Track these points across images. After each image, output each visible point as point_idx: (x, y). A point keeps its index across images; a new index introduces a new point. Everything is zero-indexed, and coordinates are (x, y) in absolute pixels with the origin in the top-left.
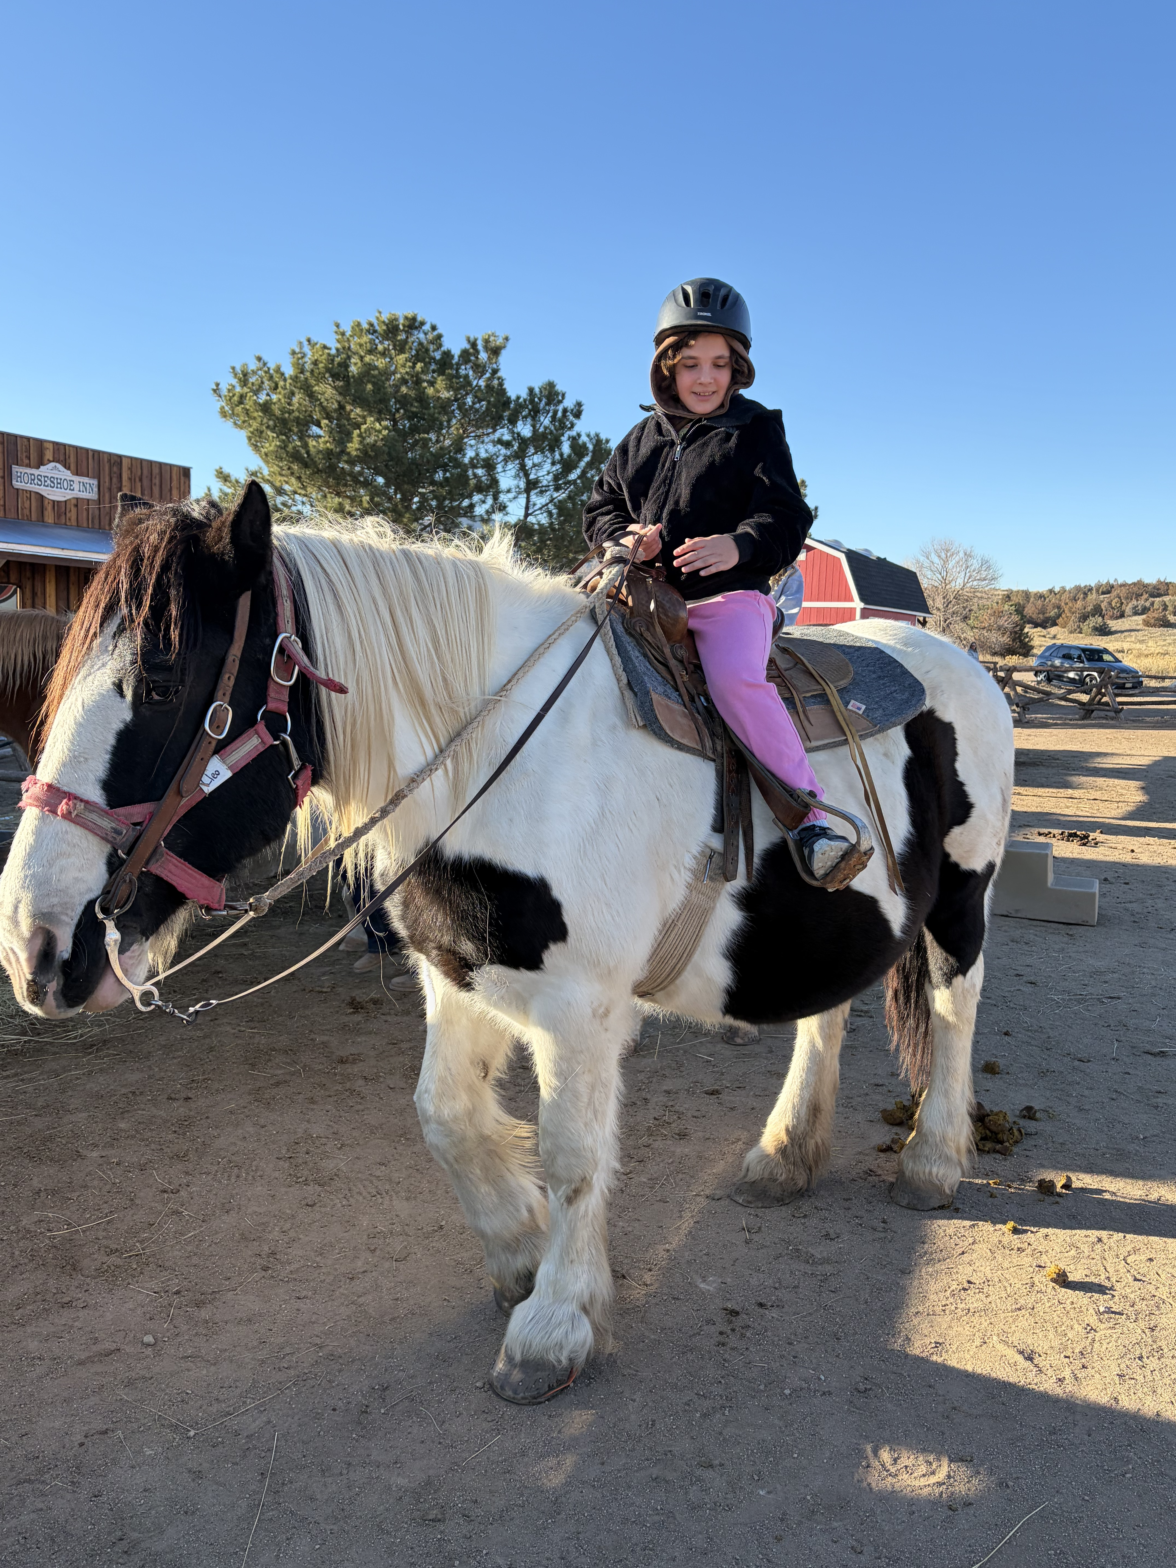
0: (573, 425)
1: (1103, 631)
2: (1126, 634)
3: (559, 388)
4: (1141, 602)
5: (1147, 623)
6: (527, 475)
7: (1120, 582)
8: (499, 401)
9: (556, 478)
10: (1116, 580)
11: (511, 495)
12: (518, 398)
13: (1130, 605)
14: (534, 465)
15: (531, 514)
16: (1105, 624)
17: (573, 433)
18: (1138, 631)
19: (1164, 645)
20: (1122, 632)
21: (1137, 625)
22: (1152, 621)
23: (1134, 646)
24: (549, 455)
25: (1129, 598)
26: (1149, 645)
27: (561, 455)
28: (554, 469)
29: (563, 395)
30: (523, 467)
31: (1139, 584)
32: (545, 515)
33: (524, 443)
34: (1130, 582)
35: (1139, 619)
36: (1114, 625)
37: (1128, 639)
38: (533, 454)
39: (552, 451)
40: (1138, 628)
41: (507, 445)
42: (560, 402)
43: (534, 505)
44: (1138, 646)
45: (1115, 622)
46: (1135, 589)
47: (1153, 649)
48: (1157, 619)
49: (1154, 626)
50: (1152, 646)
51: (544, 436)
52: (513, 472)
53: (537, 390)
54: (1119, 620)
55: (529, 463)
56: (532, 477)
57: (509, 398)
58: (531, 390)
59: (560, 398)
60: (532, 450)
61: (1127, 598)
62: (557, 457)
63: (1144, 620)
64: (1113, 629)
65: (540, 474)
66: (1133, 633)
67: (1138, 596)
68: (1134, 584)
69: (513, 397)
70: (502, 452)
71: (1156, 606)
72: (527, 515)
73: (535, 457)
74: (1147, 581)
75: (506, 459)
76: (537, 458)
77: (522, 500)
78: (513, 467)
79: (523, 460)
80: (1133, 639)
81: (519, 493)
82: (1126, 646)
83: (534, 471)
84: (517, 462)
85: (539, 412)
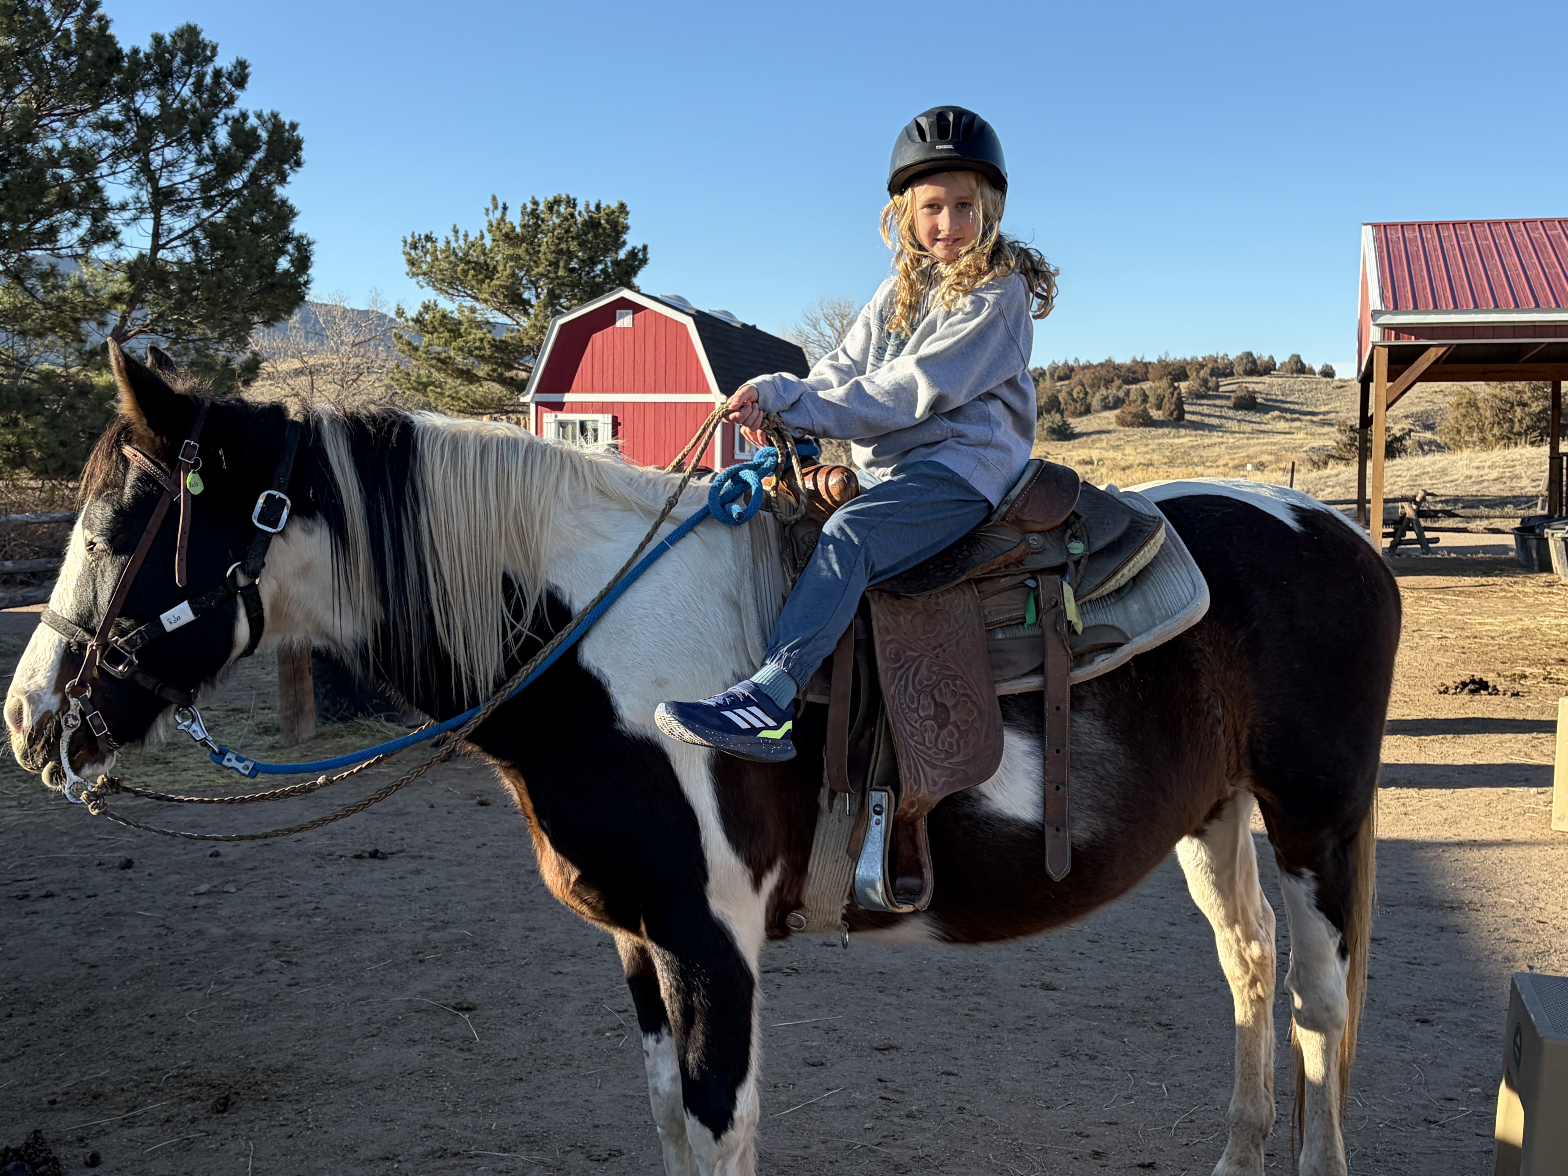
0: (231, 100)
1: (1063, 434)
2: (1094, 437)
3: (206, 36)
4: (1113, 392)
5: (1122, 422)
6: (153, 179)
7: (1082, 362)
8: (100, 56)
9: (206, 185)
10: (1076, 360)
11: (127, 215)
12: (136, 51)
13: (1098, 396)
14: (167, 164)
15: (163, 247)
16: (1065, 423)
17: (234, 112)
18: (1109, 432)
19: (1147, 453)
20: (1088, 434)
21: (1109, 423)
22: (1129, 418)
23: (1105, 454)
24: (191, 147)
25: (1095, 386)
26: (1126, 452)
27: (214, 147)
28: (202, 171)
29: (214, 49)
30: (145, 168)
31: (1109, 365)
32: (189, 248)
33: (147, 125)
34: (1095, 363)
35: (1111, 415)
36: (1078, 424)
37: (1098, 445)
38: (163, 147)
39: (198, 141)
40: (1111, 428)
41: (116, 128)
42: (210, 59)
43: (170, 230)
44: (1111, 454)
45: (1078, 420)
46: (1103, 372)
47: (1131, 458)
48: (1135, 415)
49: (1131, 425)
50: (1131, 454)
51: (181, 114)
52: (127, 176)
53: (168, 40)
54: (1084, 418)
55: (156, 161)
56: (163, 183)
57: (119, 51)
58: (158, 40)
59: (208, 53)
60: (161, 139)
61: (1092, 386)
62: (207, 150)
63: (1117, 417)
64: (1077, 430)
65: (177, 179)
66: (1103, 436)
67: (1108, 382)
68: (1101, 365)
69: (126, 49)
70: (108, 142)
71: (1132, 397)
72: (156, 247)
73: (167, 151)
74: (1118, 360)
75: (117, 155)
76: (170, 153)
77: (147, 223)
78: (126, 168)
79: (147, 155)
80: (1104, 445)
81: (143, 211)
82: (1095, 454)
83: (165, 174)
84: (135, 158)
85: (171, 74)
